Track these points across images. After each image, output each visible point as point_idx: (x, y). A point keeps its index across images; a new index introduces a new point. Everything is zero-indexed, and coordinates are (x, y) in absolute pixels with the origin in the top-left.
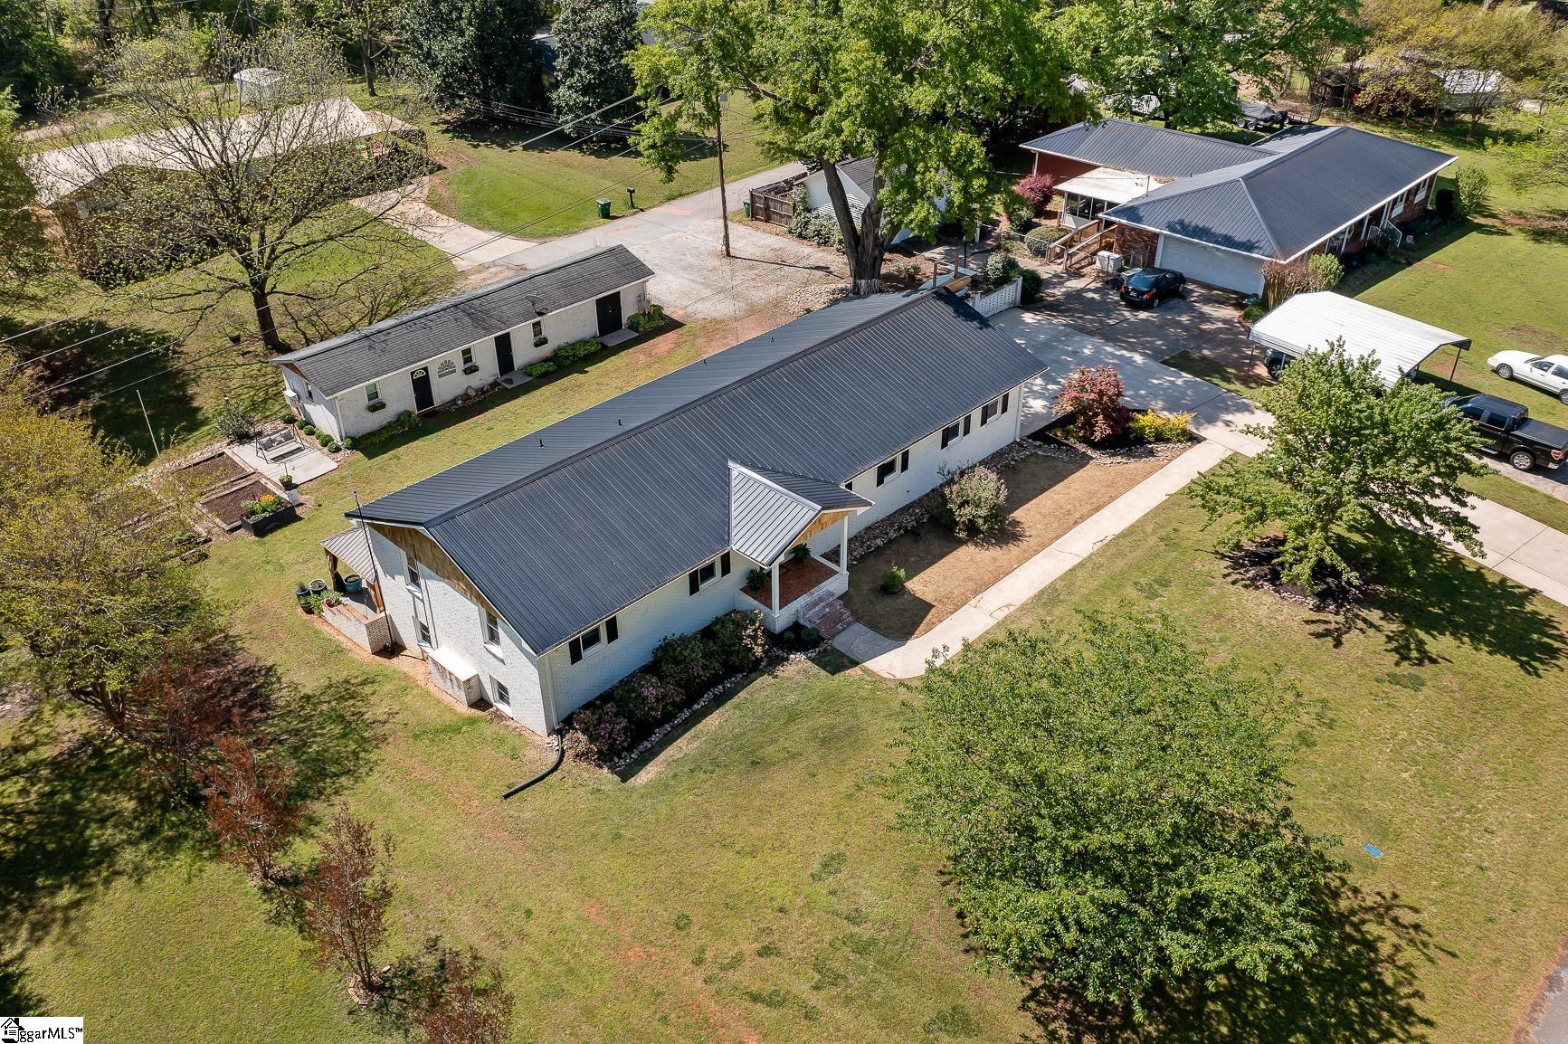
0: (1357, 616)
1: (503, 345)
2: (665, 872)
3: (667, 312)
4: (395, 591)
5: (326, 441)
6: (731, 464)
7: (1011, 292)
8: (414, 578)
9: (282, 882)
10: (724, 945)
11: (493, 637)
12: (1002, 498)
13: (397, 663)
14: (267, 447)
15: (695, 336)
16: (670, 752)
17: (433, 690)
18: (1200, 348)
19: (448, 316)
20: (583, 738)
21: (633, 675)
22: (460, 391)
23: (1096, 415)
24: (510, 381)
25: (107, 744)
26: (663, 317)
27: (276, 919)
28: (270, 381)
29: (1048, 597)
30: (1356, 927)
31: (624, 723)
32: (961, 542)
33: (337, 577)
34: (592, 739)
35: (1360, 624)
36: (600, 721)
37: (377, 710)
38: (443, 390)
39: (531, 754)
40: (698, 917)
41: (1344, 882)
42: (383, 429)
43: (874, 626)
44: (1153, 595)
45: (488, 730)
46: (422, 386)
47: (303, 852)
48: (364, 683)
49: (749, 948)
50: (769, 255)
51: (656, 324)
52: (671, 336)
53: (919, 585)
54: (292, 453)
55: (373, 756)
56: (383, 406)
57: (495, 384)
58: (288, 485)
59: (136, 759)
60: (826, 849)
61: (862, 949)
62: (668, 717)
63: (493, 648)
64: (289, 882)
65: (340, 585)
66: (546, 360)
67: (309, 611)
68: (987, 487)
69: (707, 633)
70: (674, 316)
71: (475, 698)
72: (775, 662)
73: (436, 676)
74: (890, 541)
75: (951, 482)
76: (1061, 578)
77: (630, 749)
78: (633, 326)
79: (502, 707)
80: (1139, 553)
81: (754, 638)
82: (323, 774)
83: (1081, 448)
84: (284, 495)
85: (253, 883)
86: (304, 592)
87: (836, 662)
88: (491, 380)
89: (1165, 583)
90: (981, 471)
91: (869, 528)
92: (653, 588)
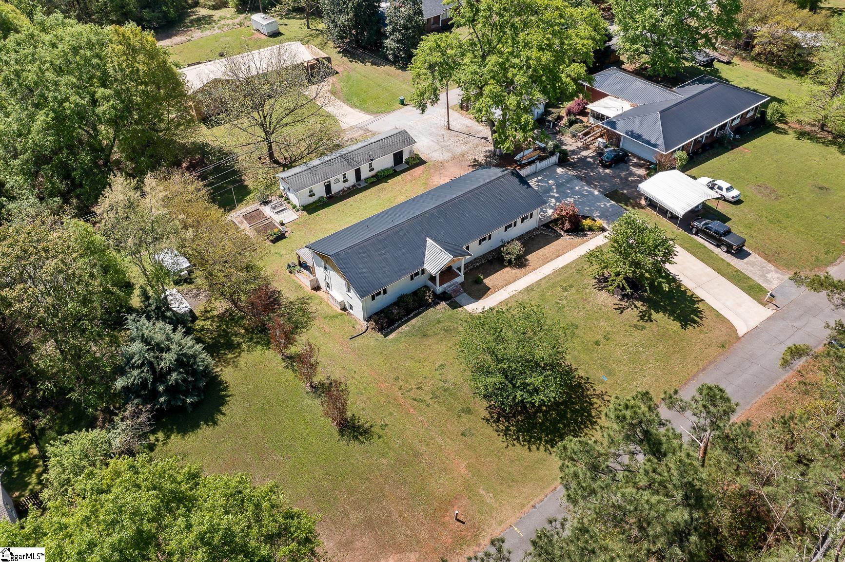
0: (633, 303)
1: (358, 172)
2: (394, 364)
3: (421, 156)
4: (319, 271)
5: (295, 207)
6: (427, 239)
7: (554, 159)
8: (326, 268)
9: (287, 357)
10: (408, 385)
11: (349, 290)
12: (521, 252)
13: (319, 293)
14: (274, 208)
15: (431, 168)
16: (400, 330)
17: (330, 303)
18: (623, 189)
19: (338, 160)
20: (374, 324)
21: (391, 305)
22: (341, 189)
23: (566, 220)
24: (359, 185)
25: (233, 312)
26: (419, 158)
27: (286, 367)
28: (272, 176)
29: (530, 289)
30: (590, 399)
31: (386, 320)
32: (506, 266)
33: (300, 261)
34: (376, 324)
35: (633, 307)
36: (379, 319)
37: (313, 309)
38: (335, 188)
39: (358, 327)
40: (401, 377)
41: (592, 387)
42: (314, 202)
43: (470, 294)
44: (566, 290)
45: (346, 318)
46: (328, 188)
47: (294, 350)
48: (308, 299)
49: (414, 387)
50: (465, 130)
51: (417, 162)
52: (421, 167)
53: (487, 281)
54: (283, 210)
55: (312, 323)
56: (314, 195)
57: (354, 186)
58: (282, 224)
59: (243, 318)
60: (441, 362)
61: (445, 390)
62: (400, 319)
63: (349, 293)
64: (290, 358)
65: (300, 264)
66: (373, 177)
67: (291, 273)
68: (516, 248)
69: (415, 293)
70: (423, 158)
71: (342, 307)
72: (435, 304)
73: (331, 299)
74: (482, 264)
75: (503, 246)
76: (536, 282)
77: (388, 328)
78: (407, 163)
79: (351, 311)
80: (566, 275)
81: (429, 296)
82: (297, 327)
83: (560, 231)
84: (281, 228)
85: (279, 357)
86: (289, 266)
87: (455, 305)
88: (352, 184)
89: (571, 287)
90: (515, 242)
91: (475, 259)
92: (398, 280)
